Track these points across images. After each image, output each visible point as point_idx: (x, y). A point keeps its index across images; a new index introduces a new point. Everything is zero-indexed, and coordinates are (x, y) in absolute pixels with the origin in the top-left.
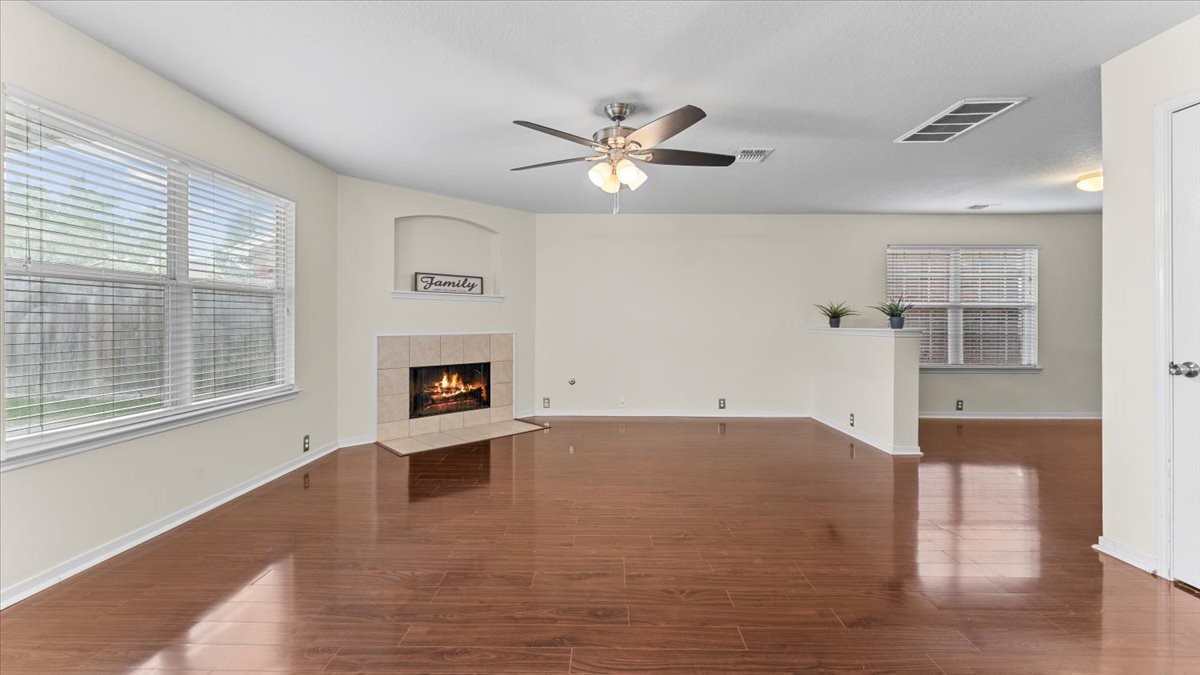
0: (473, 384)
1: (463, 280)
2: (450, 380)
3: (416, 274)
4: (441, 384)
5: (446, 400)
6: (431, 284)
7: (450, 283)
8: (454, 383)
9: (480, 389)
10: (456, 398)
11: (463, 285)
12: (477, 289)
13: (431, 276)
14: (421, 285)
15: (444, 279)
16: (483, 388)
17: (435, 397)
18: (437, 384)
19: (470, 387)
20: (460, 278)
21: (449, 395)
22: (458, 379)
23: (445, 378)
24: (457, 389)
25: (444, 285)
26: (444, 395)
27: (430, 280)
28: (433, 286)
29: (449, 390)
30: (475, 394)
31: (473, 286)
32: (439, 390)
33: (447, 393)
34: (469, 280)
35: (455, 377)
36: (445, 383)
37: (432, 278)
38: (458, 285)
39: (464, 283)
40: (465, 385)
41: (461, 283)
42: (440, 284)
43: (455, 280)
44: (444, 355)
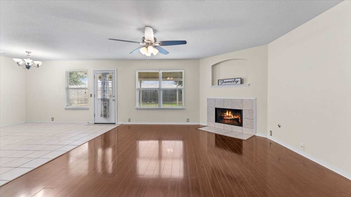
0: (236, 116)
1: (233, 80)
2: (229, 113)
3: (219, 80)
4: (226, 114)
5: (227, 119)
6: (223, 83)
7: (229, 82)
8: (230, 115)
9: (238, 118)
10: (230, 120)
11: (234, 82)
12: (239, 82)
13: (223, 80)
14: (220, 83)
15: (227, 81)
16: (239, 118)
17: (224, 118)
18: (225, 114)
19: (235, 117)
20: (232, 80)
21: (228, 118)
23: (227, 112)
24: (231, 117)
25: (227, 82)
26: (227, 118)
27: (222, 81)
29: (228, 116)
30: (237, 120)
31: (237, 82)
32: (226, 116)
33: (228, 117)
34: (236, 80)
35: (230, 112)
36: (227, 114)
37: (223, 81)
38: (232, 82)
39: (234, 81)
40: (233, 116)
41: (233, 81)
42: (226, 82)
43: (231, 80)
44: (225, 105)
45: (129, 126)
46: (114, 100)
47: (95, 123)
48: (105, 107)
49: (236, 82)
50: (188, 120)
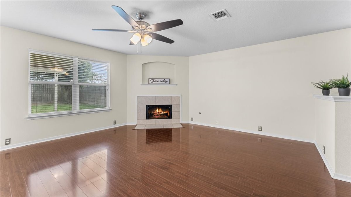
2: (159, 110)
3: (149, 79)
5: (158, 115)
6: (153, 81)
7: (159, 81)
8: (160, 111)
10: (161, 115)
11: (163, 81)
13: (153, 79)
14: (150, 82)
15: (157, 80)
16: (168, 113)
17: (155, 114)
18: (155, 111)
19: (165, 112)
20: (162, 79)
21: (159, 114)
22: (161, 110)
23: (158, 110)
24: (161, 113)
25: (157, 82)
26: (157, 114)
28: (154, 82)
29: (159, 113)
30: (166, 114)
31: (167, 82)
34: (165, 80)
35: (160, 110)
36: (157, 111)
37: (154, 80)
38: (161, 81)
40: (163, 112)
44: (156, 102)
49: (165, 82)
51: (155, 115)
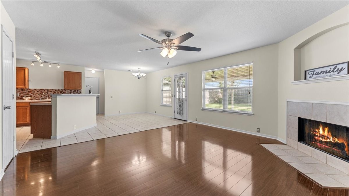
0: (338, 139)
1: (333, 67)
2: (324, 131)
3: (305, 71)
4: (319, 131)
5: (321, 142)
6: (313, 74)
7: (324, 72)
8: (326, 133)
9: (343, 144)
10: (328, 143)
13: (313, 70)
14: (308, 76)
15: (320, 70)
16: (346, 144)
17: (316, 138)
18: (317, 131)
19: (336, 140)
20: (331, 67)
21: (323, 140)
22: (328, 132)
23: (321, 128)
24: (328, 138)
26: (321, 138)
27: (312, 73)
28: (314, 76)
29: (323, 136)
30: (340, 146)
31: (341, 70)
32: (319, 135)
33: (322, 138)
34: (338, 67)
35: (326, 130)
36: (321, 130)
37: (314, 71)
38: (329, 72)
39: (334, 69)
40: (333, 137)
41: (332, 70)
42: (318, 73)
43: (328, 69)
44: (314, 114)
45: (197, 126)
46: (186, 100)
47: (175, 119)
48: (180, 106)
49: (337, 71)
50: (258, 131)
51: (316, 141)
